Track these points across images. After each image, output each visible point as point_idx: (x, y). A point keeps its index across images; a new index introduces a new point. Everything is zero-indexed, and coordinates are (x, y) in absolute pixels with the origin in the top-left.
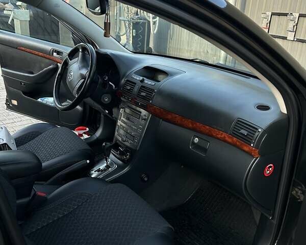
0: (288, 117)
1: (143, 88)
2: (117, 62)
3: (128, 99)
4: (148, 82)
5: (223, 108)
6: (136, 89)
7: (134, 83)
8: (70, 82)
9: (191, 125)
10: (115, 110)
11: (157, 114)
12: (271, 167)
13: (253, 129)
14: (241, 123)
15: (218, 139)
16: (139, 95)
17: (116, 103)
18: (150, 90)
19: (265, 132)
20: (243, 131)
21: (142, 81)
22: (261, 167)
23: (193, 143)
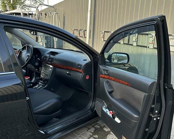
0: (91, 62)
1: (50, 58)
2: (40, 50)
3: (45, 63)
4: (52, 56)
5: (74, 61)
6: (47, 59)
7: (46, 57)
8: (23, 58)
9: (66, 68)
10: (40, 68)
11: (55, 66)
12: (88, 76)
13: (81, 65)
14: (79, 65)
15: (73, 70)
16: (49, 61)
17: (40, 65)
18: (52, 59)
19: (84, 66)
20: (79, 67)
21: (50, 56)
22: (85, 77)
23: (67, 73)
